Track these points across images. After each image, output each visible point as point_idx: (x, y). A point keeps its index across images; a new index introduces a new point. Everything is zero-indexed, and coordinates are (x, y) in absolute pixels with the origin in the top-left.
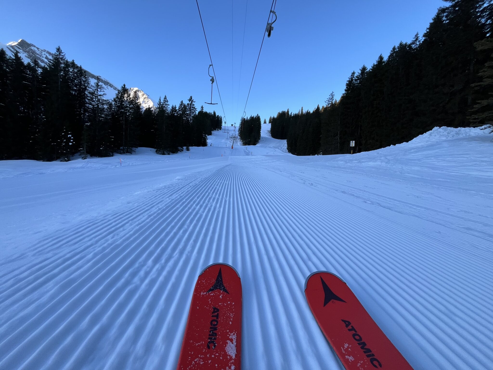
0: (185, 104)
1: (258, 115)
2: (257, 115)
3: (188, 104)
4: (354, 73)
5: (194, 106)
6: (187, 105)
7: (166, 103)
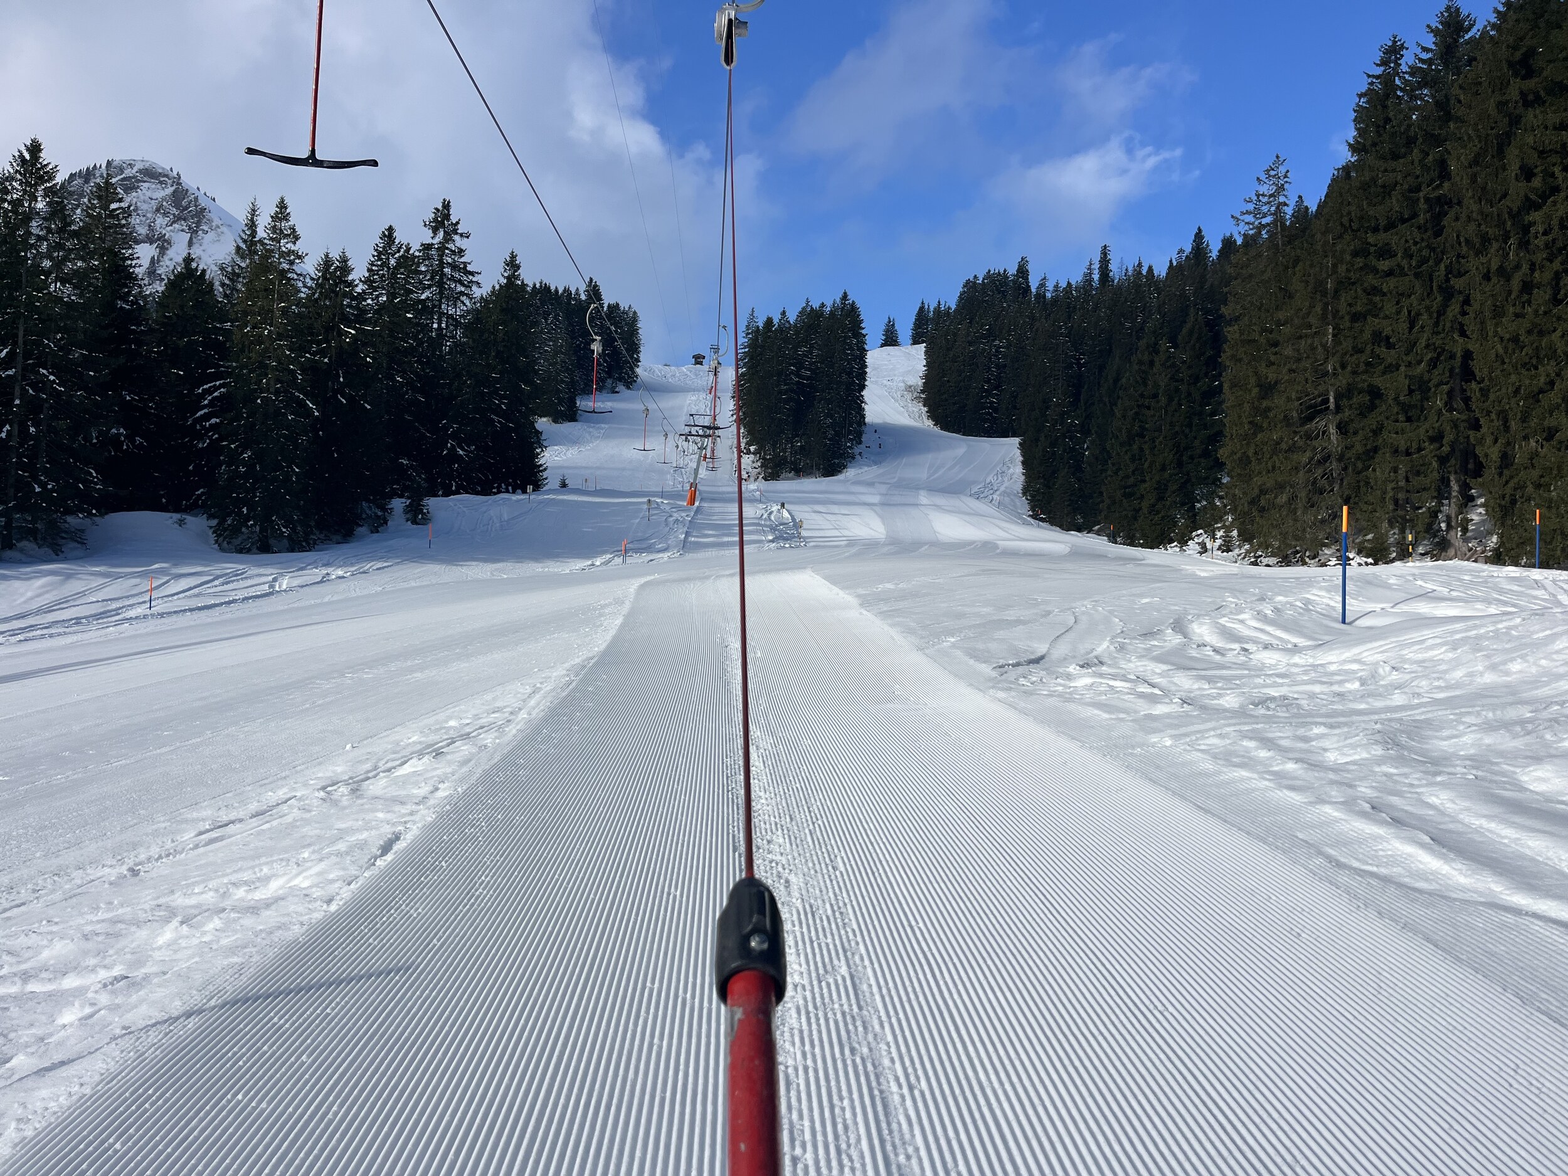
0: (408, 249)
1: (845, 297)
2: (838, 301)
3: (427, 247)
4: (1394, 51)
5: (462, 260)
6: (417, 254)
7: (286, 245)
